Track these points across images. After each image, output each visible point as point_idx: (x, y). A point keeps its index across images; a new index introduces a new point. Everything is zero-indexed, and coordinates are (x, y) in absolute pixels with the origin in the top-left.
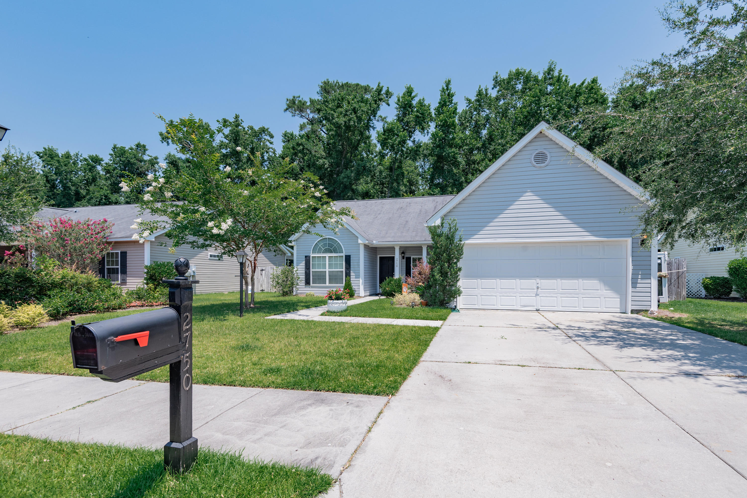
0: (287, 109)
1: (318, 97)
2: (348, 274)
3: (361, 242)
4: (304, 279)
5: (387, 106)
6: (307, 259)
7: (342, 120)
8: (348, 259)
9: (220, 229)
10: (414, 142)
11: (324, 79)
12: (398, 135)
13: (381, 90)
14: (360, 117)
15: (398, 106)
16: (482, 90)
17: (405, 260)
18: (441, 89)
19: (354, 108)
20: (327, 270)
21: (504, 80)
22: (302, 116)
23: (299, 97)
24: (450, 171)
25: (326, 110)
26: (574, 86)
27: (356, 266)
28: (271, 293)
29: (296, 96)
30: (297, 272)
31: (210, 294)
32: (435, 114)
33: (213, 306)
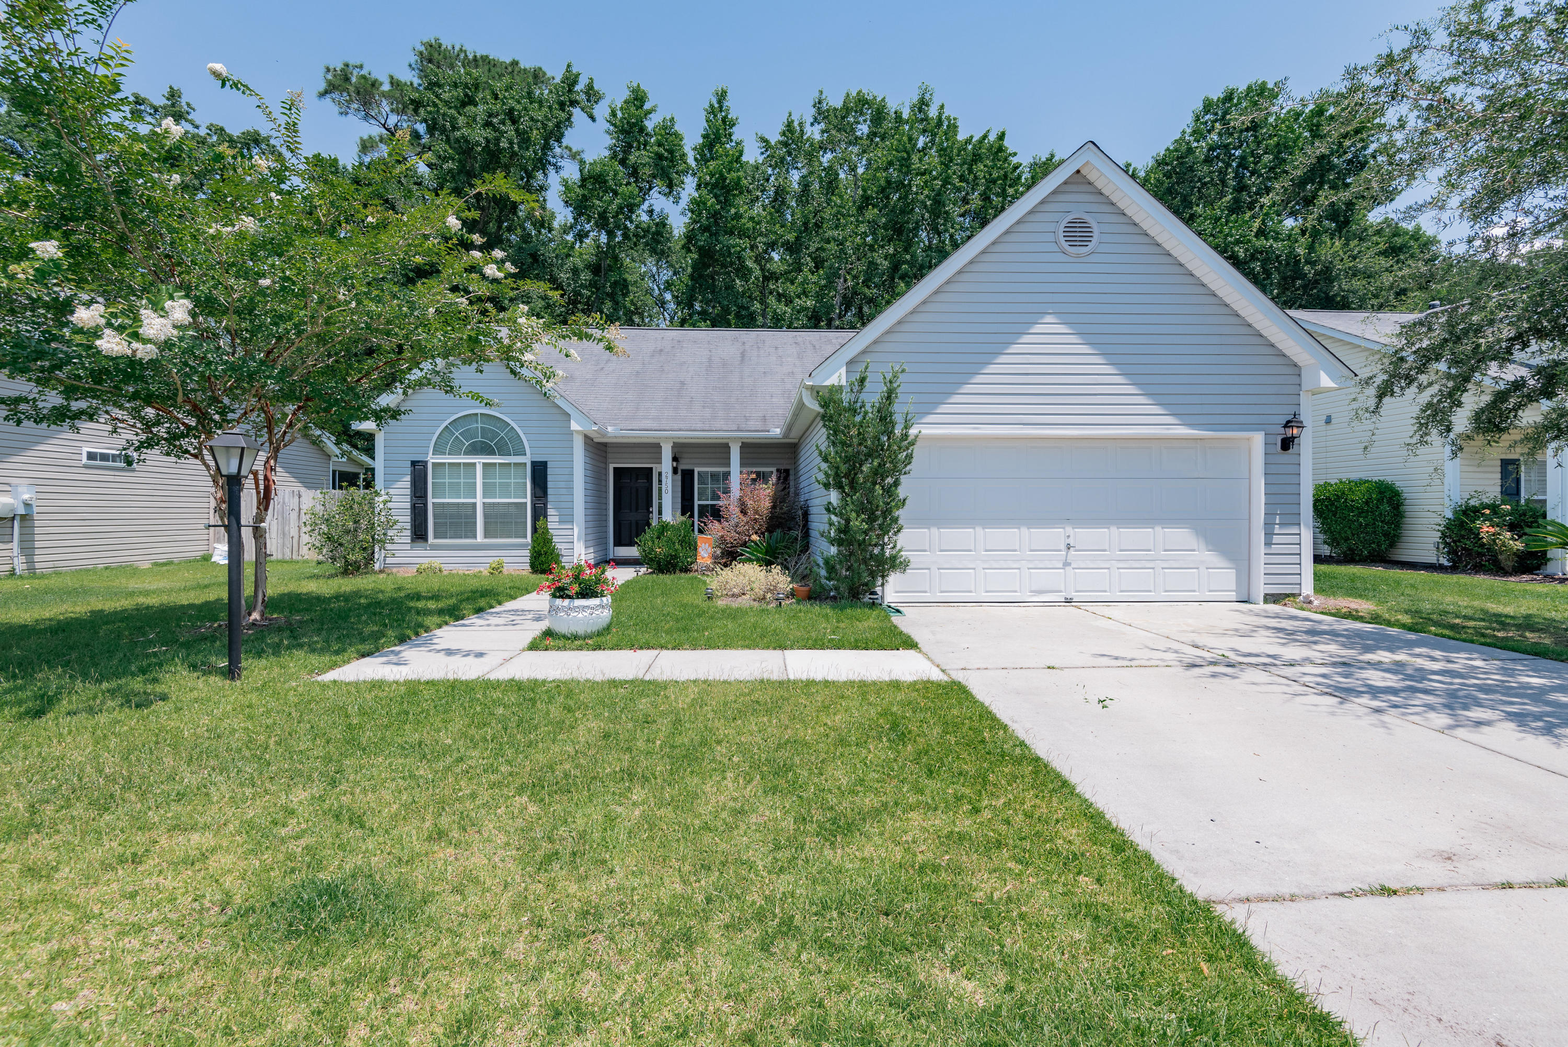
0: (326, 92)
1: (409, 77)
2: (539, 513)
3: (579, 428)
4: (408, 526)
5: (589, 120)
6: (418, 472)
7: (479, 135)
8: (540, 472)
9: (136, 336)
10: (651, 212)
11: (429, 37)
12: (616, 193)
13: (575, 82)
14: (525, 132)
15: (612, 128)
16: (793, 121)
17: (679, 477)
18: (707, 106)
19: (511, 110)
20: (479, 500)
21: (835, 109)
22: (367, 117)
23: (361, 67)
24: (730, 287)
25: (435, 105)
26: (968, 141)
27: (564, 491)
28: (291, 561)
29: (352, 62)
30: (389, 505)
31: (88, 570)
32: (696, 159)
33: (98, 619)
